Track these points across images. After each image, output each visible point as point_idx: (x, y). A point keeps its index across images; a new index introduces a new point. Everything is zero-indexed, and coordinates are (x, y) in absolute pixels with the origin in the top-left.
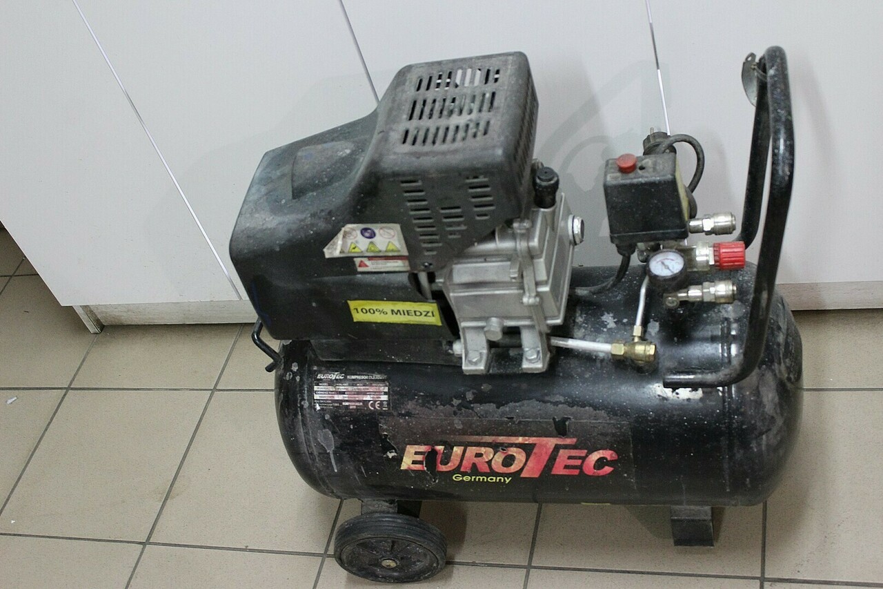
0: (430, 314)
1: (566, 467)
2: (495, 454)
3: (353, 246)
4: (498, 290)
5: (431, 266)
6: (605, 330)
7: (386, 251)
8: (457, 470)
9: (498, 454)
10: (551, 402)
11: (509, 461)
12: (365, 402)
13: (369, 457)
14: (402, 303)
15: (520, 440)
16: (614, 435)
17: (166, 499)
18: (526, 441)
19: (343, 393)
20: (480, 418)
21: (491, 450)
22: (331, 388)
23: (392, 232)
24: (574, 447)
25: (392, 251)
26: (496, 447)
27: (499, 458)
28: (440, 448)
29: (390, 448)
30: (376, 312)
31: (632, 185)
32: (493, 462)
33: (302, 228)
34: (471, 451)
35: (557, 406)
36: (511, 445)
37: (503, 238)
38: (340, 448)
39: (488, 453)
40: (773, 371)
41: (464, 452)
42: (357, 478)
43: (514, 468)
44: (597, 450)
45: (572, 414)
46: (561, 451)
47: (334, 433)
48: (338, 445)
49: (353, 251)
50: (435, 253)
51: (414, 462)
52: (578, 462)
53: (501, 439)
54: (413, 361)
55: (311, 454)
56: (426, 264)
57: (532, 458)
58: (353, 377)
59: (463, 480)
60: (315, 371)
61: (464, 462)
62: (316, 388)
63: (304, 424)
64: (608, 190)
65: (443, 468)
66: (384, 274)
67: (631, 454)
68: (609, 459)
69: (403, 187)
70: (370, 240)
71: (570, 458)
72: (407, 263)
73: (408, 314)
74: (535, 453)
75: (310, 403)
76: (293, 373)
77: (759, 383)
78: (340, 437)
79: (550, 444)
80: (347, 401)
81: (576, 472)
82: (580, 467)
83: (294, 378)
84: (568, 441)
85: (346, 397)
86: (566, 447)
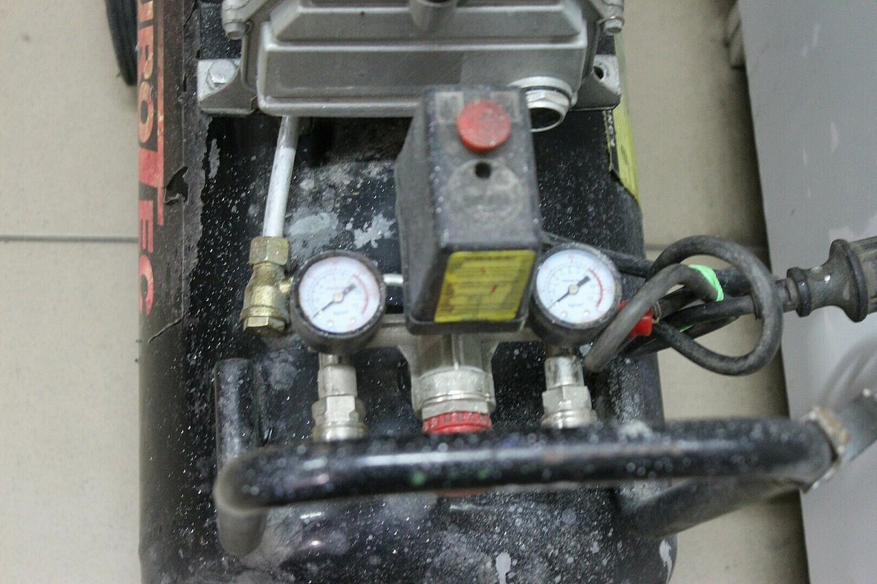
6: (349, 226)
10: (207, 155)
18: (160, 131)
20: (185, 26)
24: (155, 225)
35: (203, 168)
36: (156, 105)
45: (192, 203)
77: (254, 569)
79: (156, 176)
84: (160, 210)
86: (154, 210)
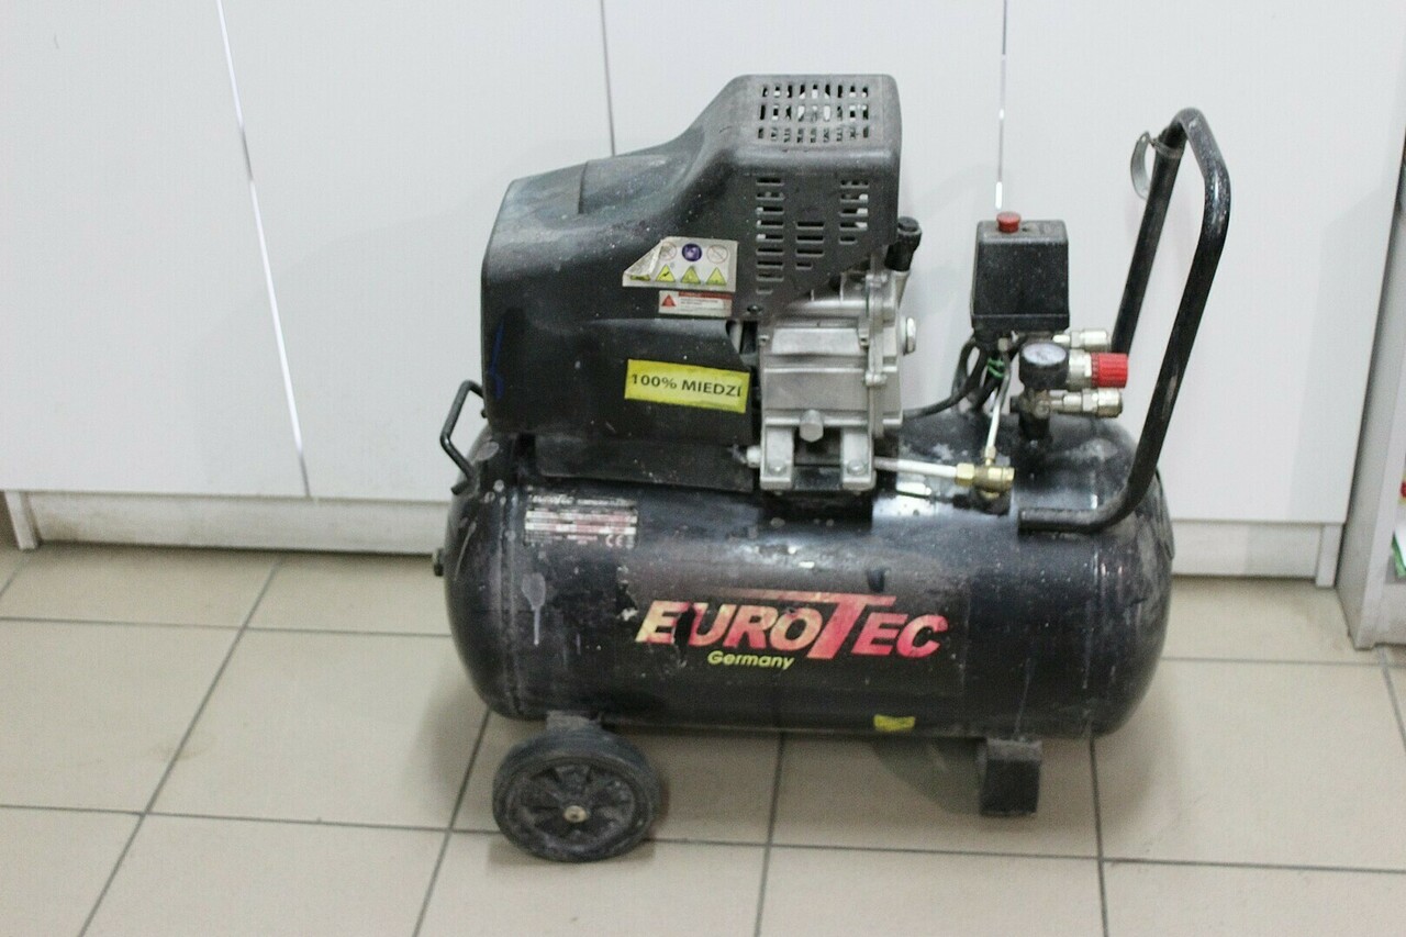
0: (735, 392)
1: (875, 641)
2: (777, 620)
3: (665, 271)
4: (829, 366)
5: (760, 313)
7: (707, 283)
8: (718, 645)
9: (783, 618)
11: (796, 630)
12: (602, 537)
13: (593, 619)
14: (703, 368)
15: (817, 597)
16: (946, 593)
17: (175, 759)
18: (826, 598)
19: (570, 523)
21: (773, 612)
22: (552, 516)
23: (724, 253)
24: (891, 610)
25: (716, 283)
26: (782, 607)
27: (783, 625)
28: (701, 607)
29: (629, 605)
30: (661, 384)
31: (1015, 246)
32: (773, 631)
33: (601, 241)
34: (747, 611)
36: (804, 605)
37: (850, 293)
38: (553, 603)
39: (768, 615)
40: (1152, 527)
41: (736, 613)
42: (565, 656)
43: (801, 642)
44: (921, 614)
46: (873, 616)
47: (548, 579)
48: (551, 598)
49: (664, 278)
50: (770, 292)
51: (659, 630)
52: (891, 634)
53: (792, 595)
54: (678, 481)
55: (506, 612)
56: (755, 307)
57: (830, 625)
58: (587, 502)
59: (722, 663)
60: (530, 493)
61: (733, 630)
62: (529, 514)
63: (504, 565)
64: (982, 251)
65: (699, 640)
66: (693, 320)
67: (967, 622)
68: (935, 629)
69: (759, 187)
70: (692, 263)
71: (883, 626)
72: (729, 303)
73: (705, 391)
74: (836, 619)
75: (518, 535)
76: (496, 493)
78: (555, 586)
79: (858, 604)
80: (575, 534)
81: (886, 650)
82: (893, 642)
83: (497, 500)
84: (885, 601)
85: (573, 528)
86: (879, 609)
